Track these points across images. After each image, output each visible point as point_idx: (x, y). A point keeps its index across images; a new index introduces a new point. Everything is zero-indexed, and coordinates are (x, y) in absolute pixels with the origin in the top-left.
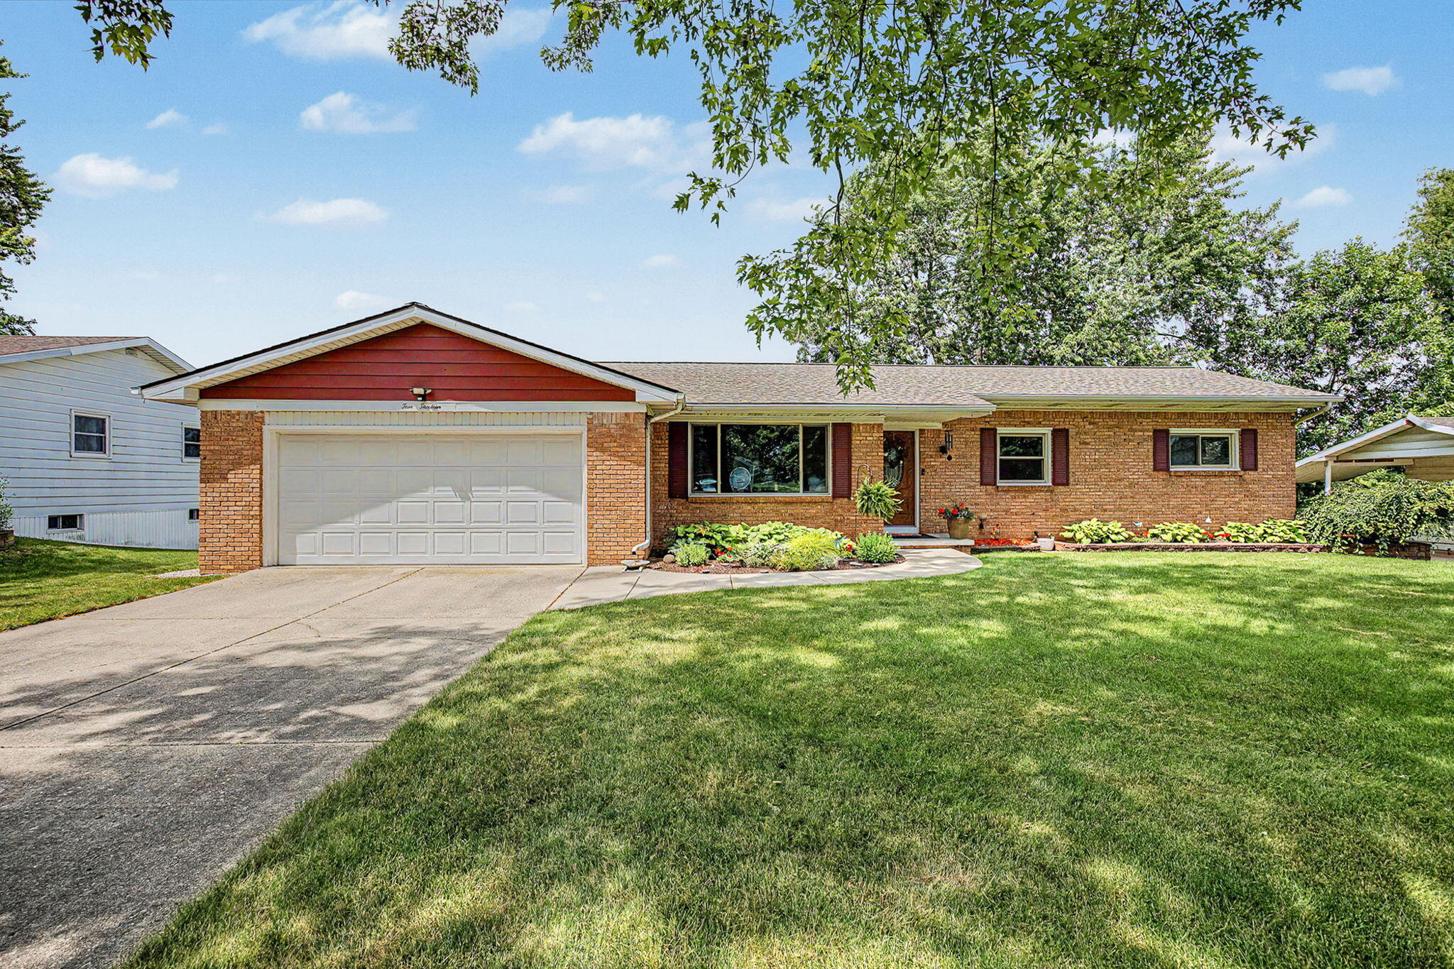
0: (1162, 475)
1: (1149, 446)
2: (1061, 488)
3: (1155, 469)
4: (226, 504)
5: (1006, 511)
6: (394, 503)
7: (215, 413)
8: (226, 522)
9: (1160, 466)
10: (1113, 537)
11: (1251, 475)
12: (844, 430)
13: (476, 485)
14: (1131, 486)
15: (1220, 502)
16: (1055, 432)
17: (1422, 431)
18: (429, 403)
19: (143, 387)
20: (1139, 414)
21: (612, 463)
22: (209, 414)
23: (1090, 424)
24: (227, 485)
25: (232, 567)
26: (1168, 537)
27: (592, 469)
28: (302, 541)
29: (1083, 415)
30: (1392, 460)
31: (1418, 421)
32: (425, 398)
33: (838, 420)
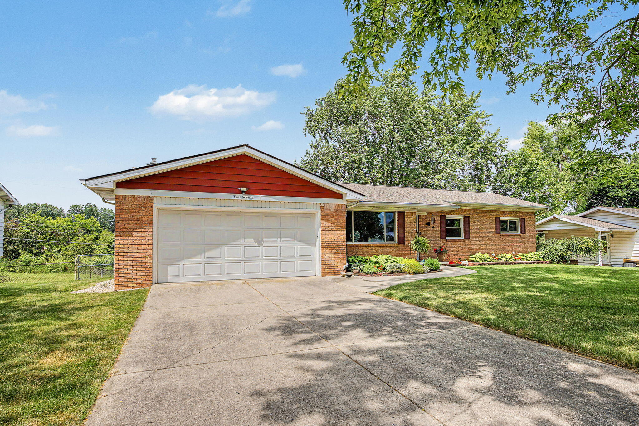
0: (498, 235)
1: (494, 224)
2: (467, 240)
3: (496, 233)
4: (131, 249)
5: (450, 250)
6: (223, 248)
7: (125, 197)
8: (132, 259)
9: (498, 231)
10: (488, 260)
11: (524, 236)
12: (402, 215)
13: (266, 238)
14: (489, 239)
15: (515, 246)
16: (465, 217)
17: (559, 220)
18: (247, 196)
19: (87, 180)
20: (492, 211)
21: (332, 227)
22: (121, 197)
23: (476, 214)
24: (133, 238)
25: (135, 285)
26: (504, 259)
27: (323, 230)
28: (172, 269)
29: (474, 211)
30: (542, 231)
31: (557, 217)
32: (246, 193)
33: (400, 210)
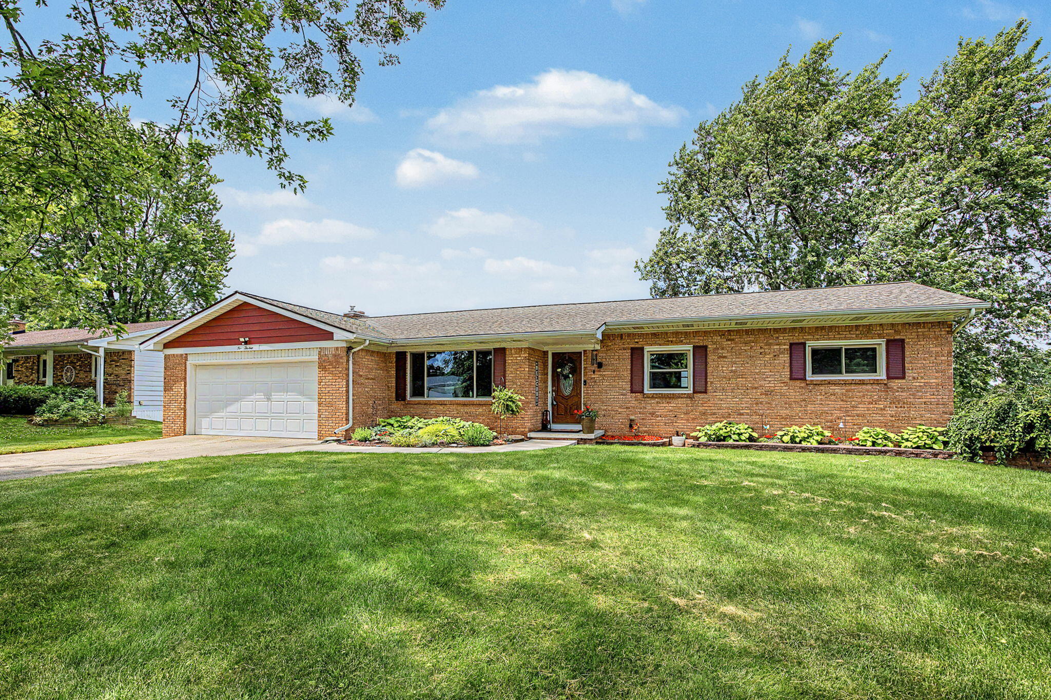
0: (799, 384)
1: (786, 358)
2: (701, 395)
3: (791, 379)
5: (652, 414)
6: (240, 402)
7: (169, 357)
9: (796, 375)
11: (898, 383)
12: (502, 353)
13: (273, 392)
14: (767, 393)
15: (862, 409)
16: (695, 349)
18: (248, 346)
19: (140, 344)
20: (775, 330)
21: (330, 378)
23: (727, 340)
24: (173, 393)
27: (320, 381)
29: (722, 333)
32: (246, 343)
33: (497, 346)
